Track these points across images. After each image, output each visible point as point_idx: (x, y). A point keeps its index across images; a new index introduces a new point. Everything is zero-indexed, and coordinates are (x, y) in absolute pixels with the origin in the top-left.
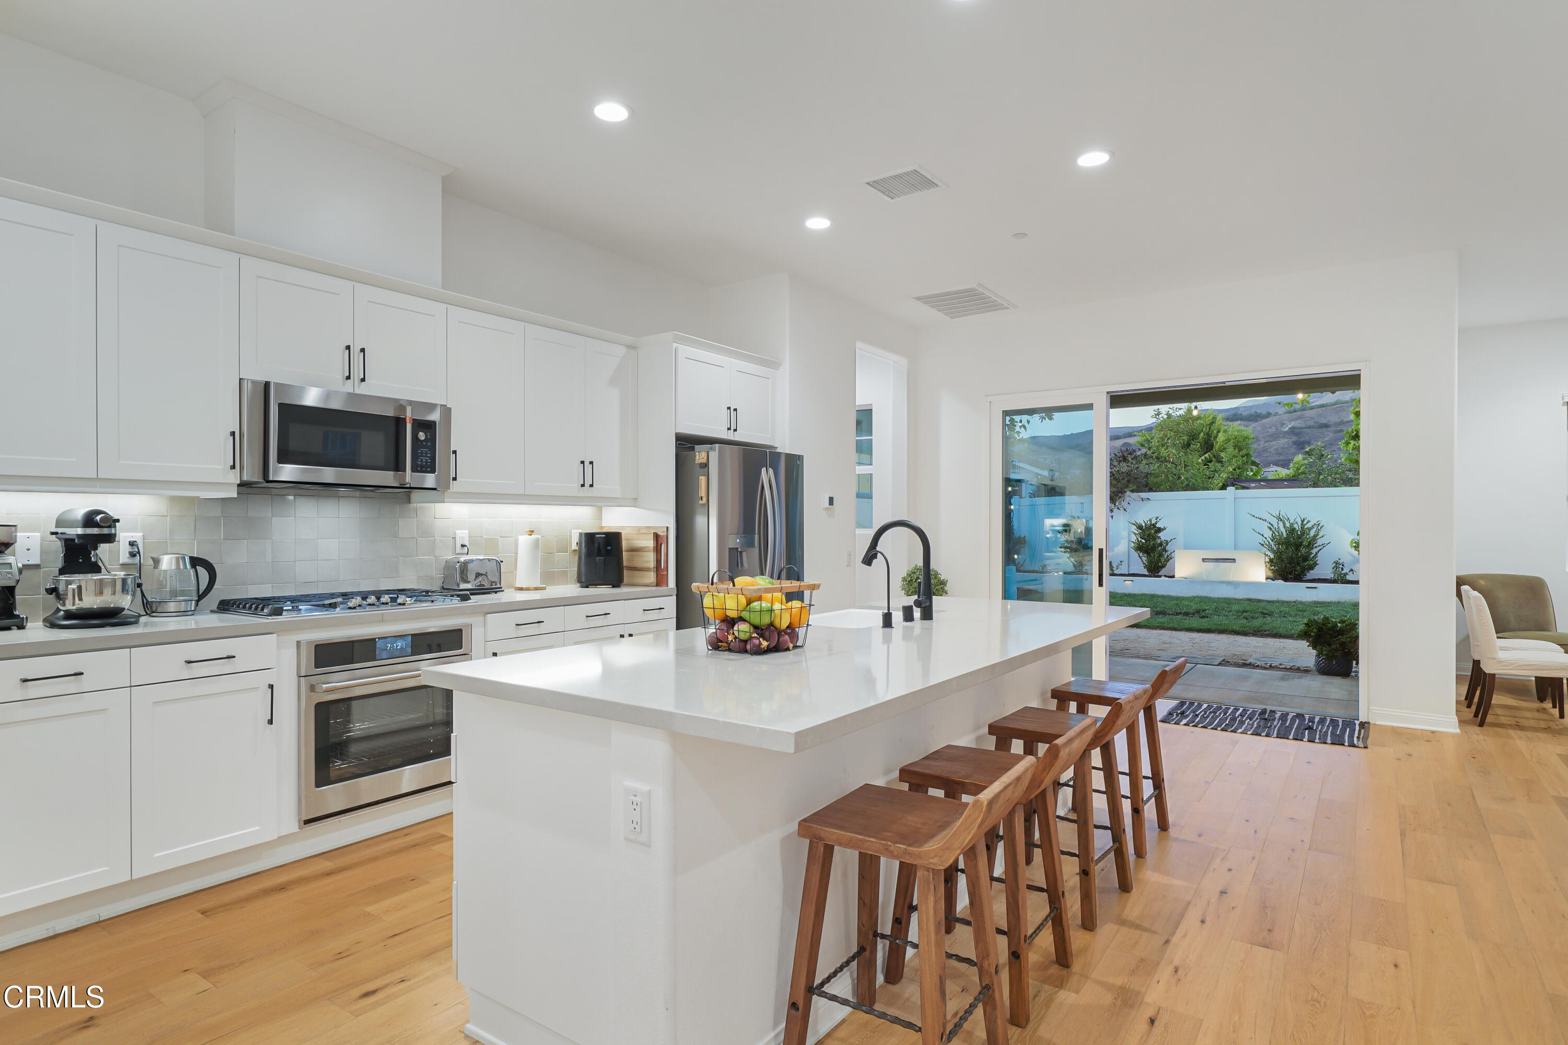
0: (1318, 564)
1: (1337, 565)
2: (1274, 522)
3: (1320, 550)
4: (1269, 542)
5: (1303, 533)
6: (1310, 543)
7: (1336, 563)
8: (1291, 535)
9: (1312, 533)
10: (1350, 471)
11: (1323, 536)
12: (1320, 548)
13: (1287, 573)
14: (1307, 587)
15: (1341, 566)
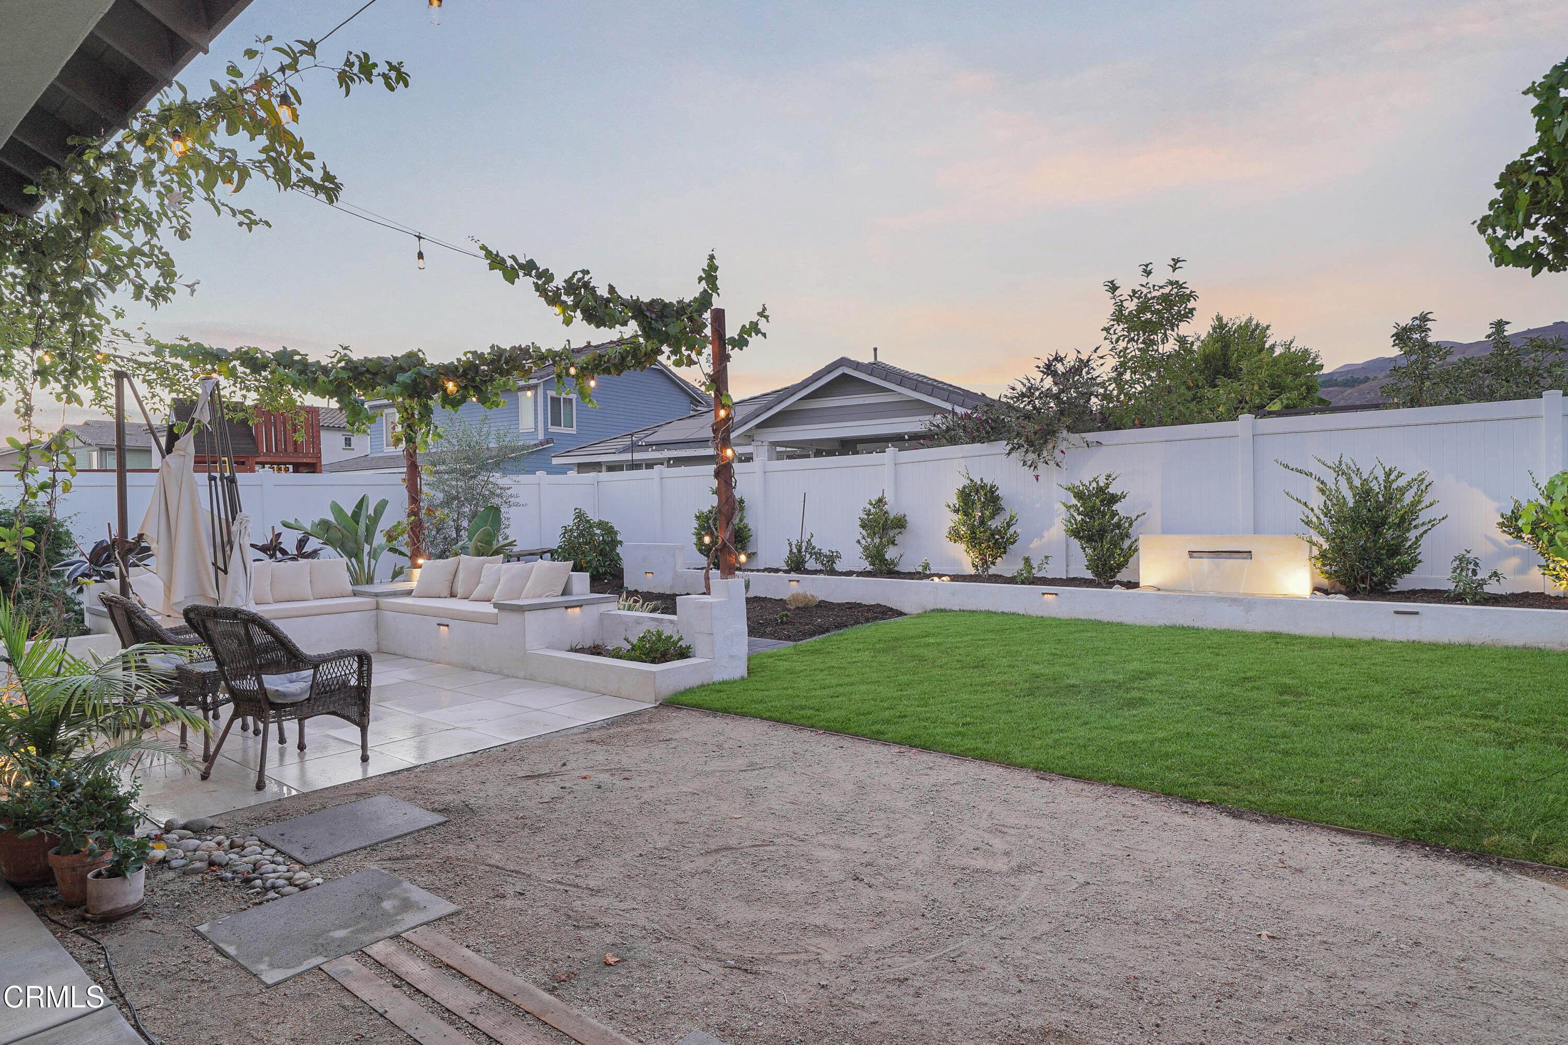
0: (1420, 561)
1: (1464, 563)
2: (1329, 477)
3: (1425, 532)
4: (1318, 518)
5: (1389, 500)
6: (1402, 519)
7: (1461, 559)
8: (1363, 503)
9: (1408, 498)
10: (1487, 372)
11: (1431, 505)
12: (1425, 528)
13: (1356, 579)
14: (1396, 612)
15: (1471, 566)
